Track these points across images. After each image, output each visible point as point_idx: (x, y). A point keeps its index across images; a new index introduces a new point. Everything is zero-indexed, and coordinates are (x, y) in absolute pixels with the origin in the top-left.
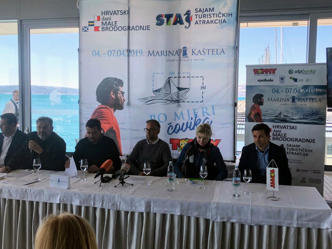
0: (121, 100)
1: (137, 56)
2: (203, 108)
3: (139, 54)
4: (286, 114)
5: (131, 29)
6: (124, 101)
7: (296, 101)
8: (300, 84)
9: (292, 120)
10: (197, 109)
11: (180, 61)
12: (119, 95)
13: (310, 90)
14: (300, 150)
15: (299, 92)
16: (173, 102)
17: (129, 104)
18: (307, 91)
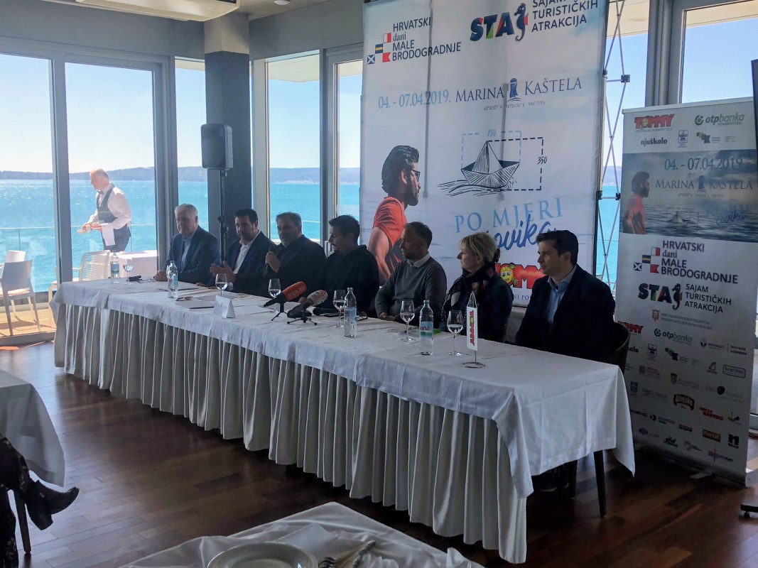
0: (416, 187)
1: (440, 102)
2: (541, 202)
3: (443, 99)
4: (687, 216)
5: (433, 51)
6: (420, 188)
7: (707, 187)
8: (713, 148)
9: (697, 230)
10: (531, 204)
11: (505, 106)
12: (412, 178)
13: (731, 162)
14: (709, 298)
15: (712, 165)
16: (492, 190)
17: (426, 194)
18: (726, 162)
